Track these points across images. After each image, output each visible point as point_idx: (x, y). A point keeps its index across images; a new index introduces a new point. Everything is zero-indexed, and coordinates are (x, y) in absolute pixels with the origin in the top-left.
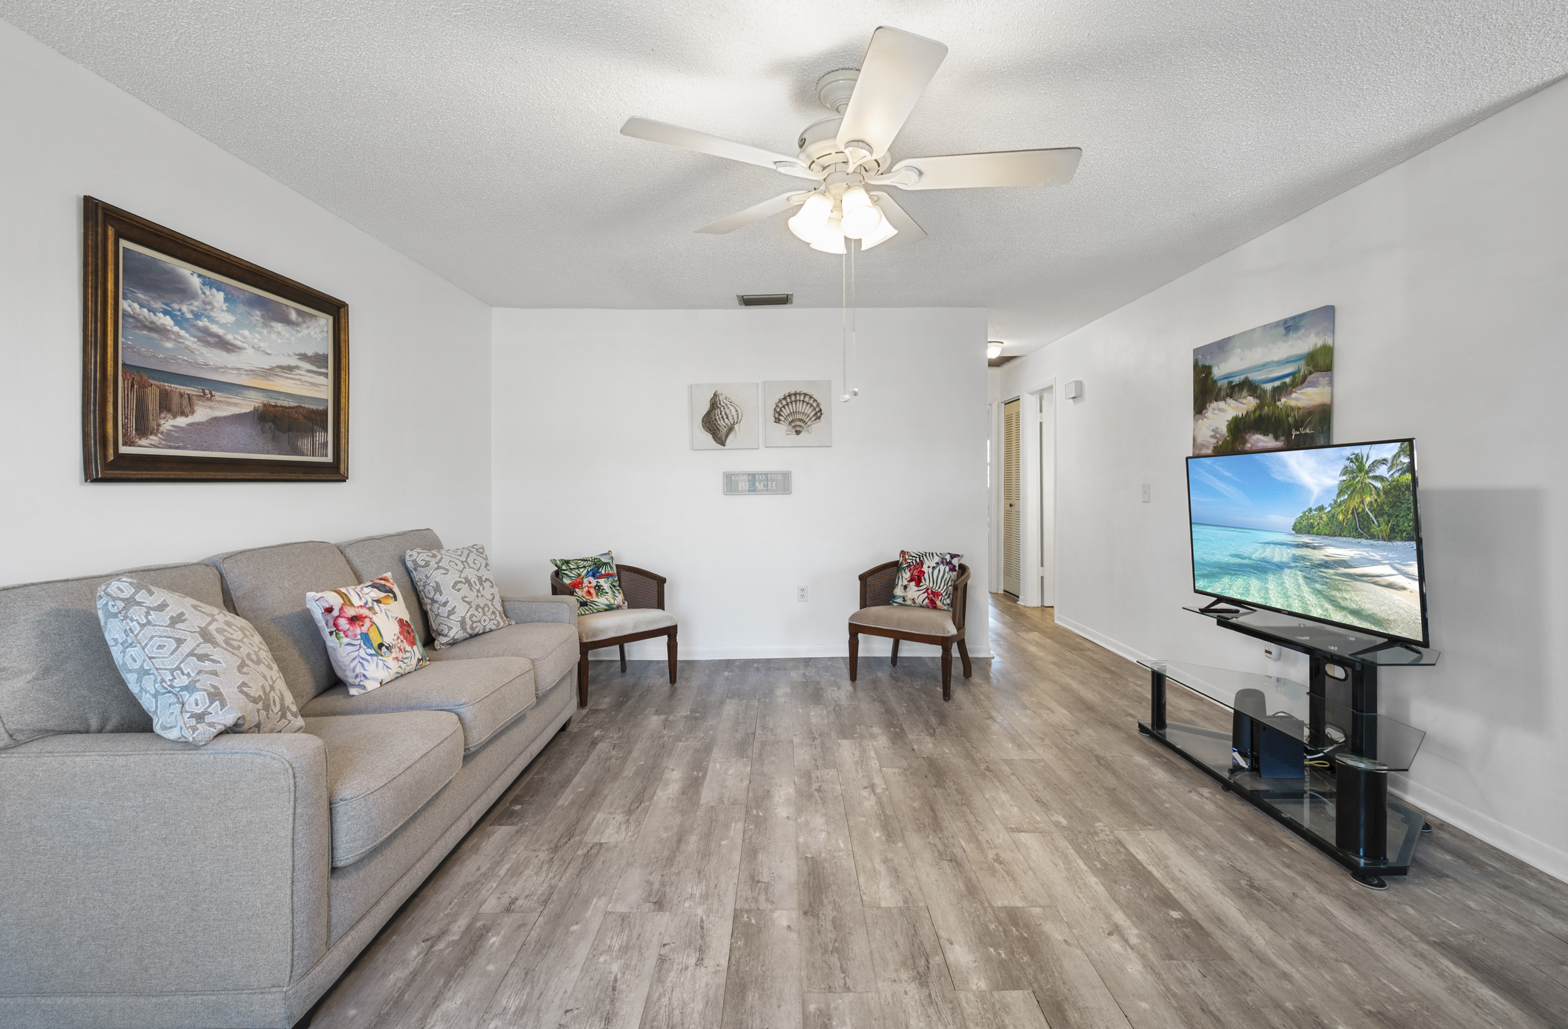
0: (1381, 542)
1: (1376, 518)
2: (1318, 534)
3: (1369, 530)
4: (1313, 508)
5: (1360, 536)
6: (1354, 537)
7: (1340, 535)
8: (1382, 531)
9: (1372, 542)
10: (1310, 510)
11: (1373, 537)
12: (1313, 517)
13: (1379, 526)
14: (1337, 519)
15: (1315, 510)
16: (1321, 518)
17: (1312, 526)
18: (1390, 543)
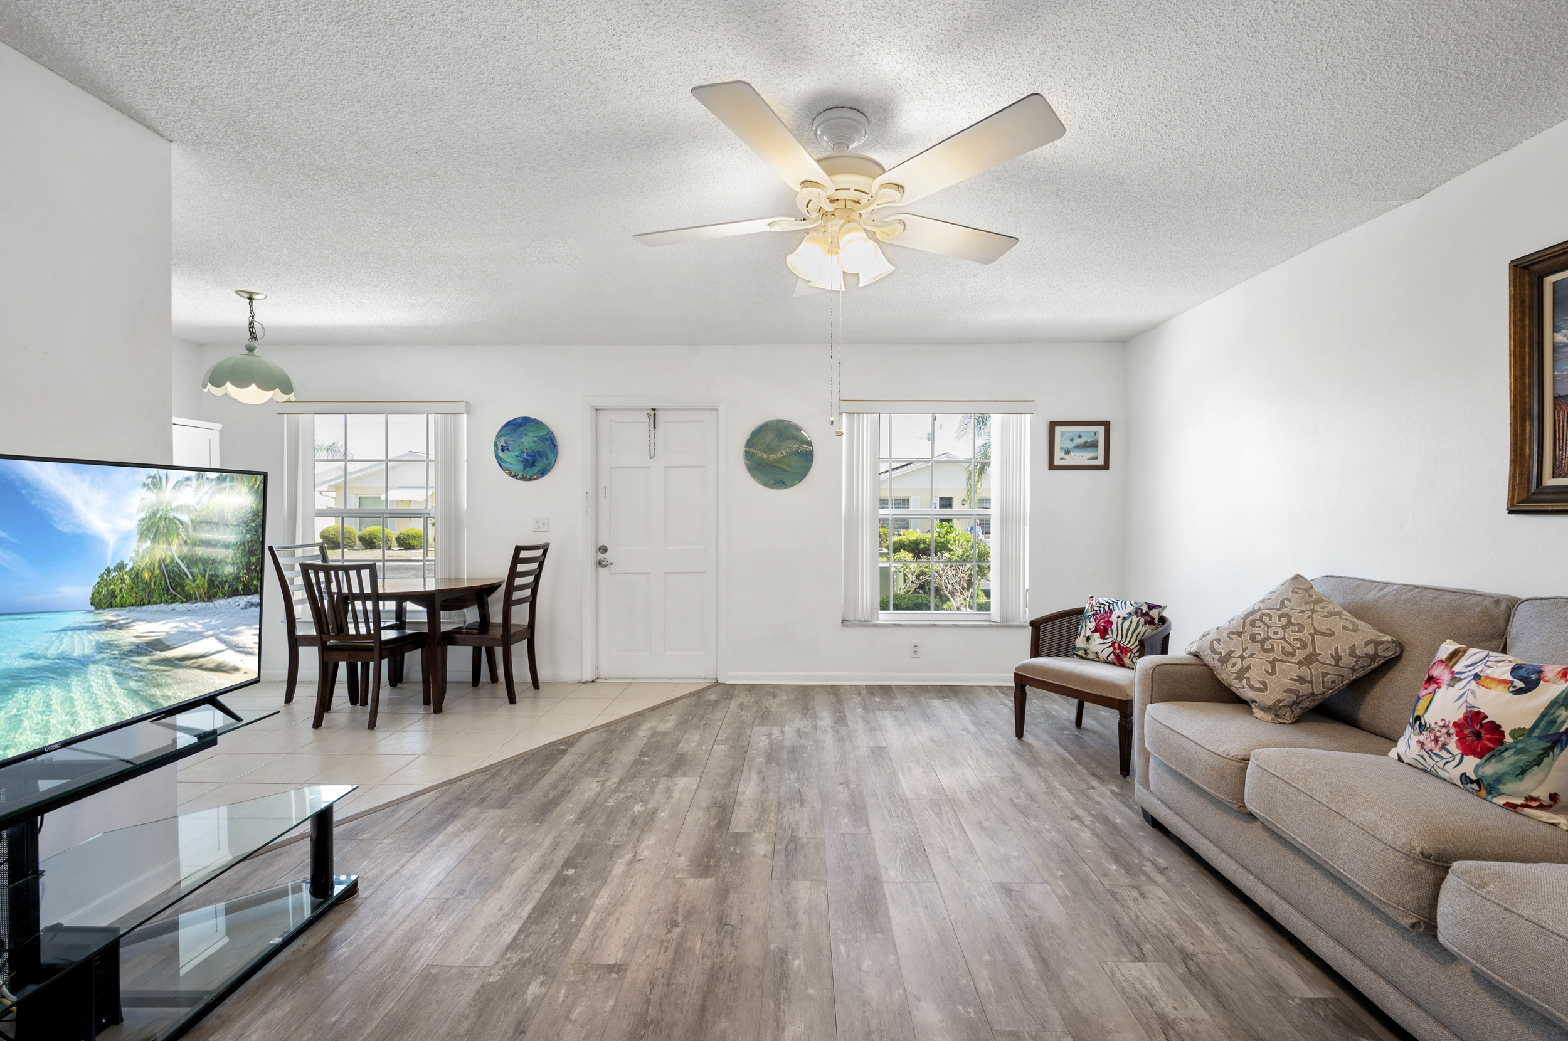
0: (199, 604)
1: (188, 568)
2: (123, 606)
3: (183, 587)
4: (112, 567)
5: (173, 599)
6: (166, 602)
7: (149, 603)
8: (198, 587)
9: (188, 606)
10: (108, 571)
11: (188, 598)
12: (112, 581)
13: (194, 580)
14: (143, 579)
15: (115, 570)
16: (123, 581)
17: (113, 595)
18: (210, 604)
